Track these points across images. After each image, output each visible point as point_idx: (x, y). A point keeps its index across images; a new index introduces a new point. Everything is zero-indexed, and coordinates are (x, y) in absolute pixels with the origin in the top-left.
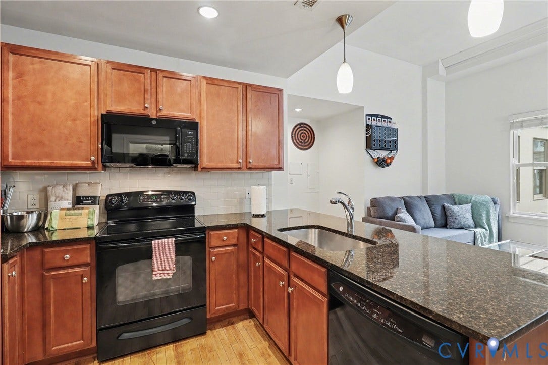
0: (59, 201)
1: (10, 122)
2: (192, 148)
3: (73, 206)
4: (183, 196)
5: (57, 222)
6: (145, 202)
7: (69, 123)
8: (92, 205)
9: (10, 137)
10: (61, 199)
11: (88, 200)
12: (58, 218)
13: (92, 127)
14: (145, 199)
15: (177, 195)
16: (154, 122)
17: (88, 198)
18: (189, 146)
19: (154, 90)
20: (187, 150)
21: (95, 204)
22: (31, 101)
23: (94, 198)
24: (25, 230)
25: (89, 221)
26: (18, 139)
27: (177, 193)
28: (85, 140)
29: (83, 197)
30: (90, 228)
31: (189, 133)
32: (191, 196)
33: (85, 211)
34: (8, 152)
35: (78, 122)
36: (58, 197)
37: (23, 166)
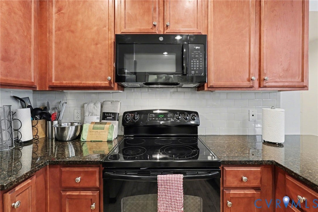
0: (91, 116)
1: (53, 49)
2: (199, 65)
3: (100, 121)
4: (187, 116)
5: (87, 134)
6: (154, 120)
7: (93, 47)
8: (112, 120)
9: (53, 62)
10: (93, 114)
11: (110, 116)
12: (87, 130)
13: (109, 49)
14: (154, 117)
15: (182, 114)
16: (161, 39)
17: (110, 114)
18: (196, 62)
19: (162, 8)
20: (194, 67)
21: (115, 120)
22: (67, 31)
23: (114, 114)
24: (67, 139)
25: (109, 135)
26: (59, 63)
27: (182, 112)
28: (104, 62)
29: (107, 113)
30: (109, 142)
31: (197, 48)
32: (195, 116)
33: (107, 126)
34: (52, 74)
35: (99, 46)
36: (90, 113)
37: (61, 86)
